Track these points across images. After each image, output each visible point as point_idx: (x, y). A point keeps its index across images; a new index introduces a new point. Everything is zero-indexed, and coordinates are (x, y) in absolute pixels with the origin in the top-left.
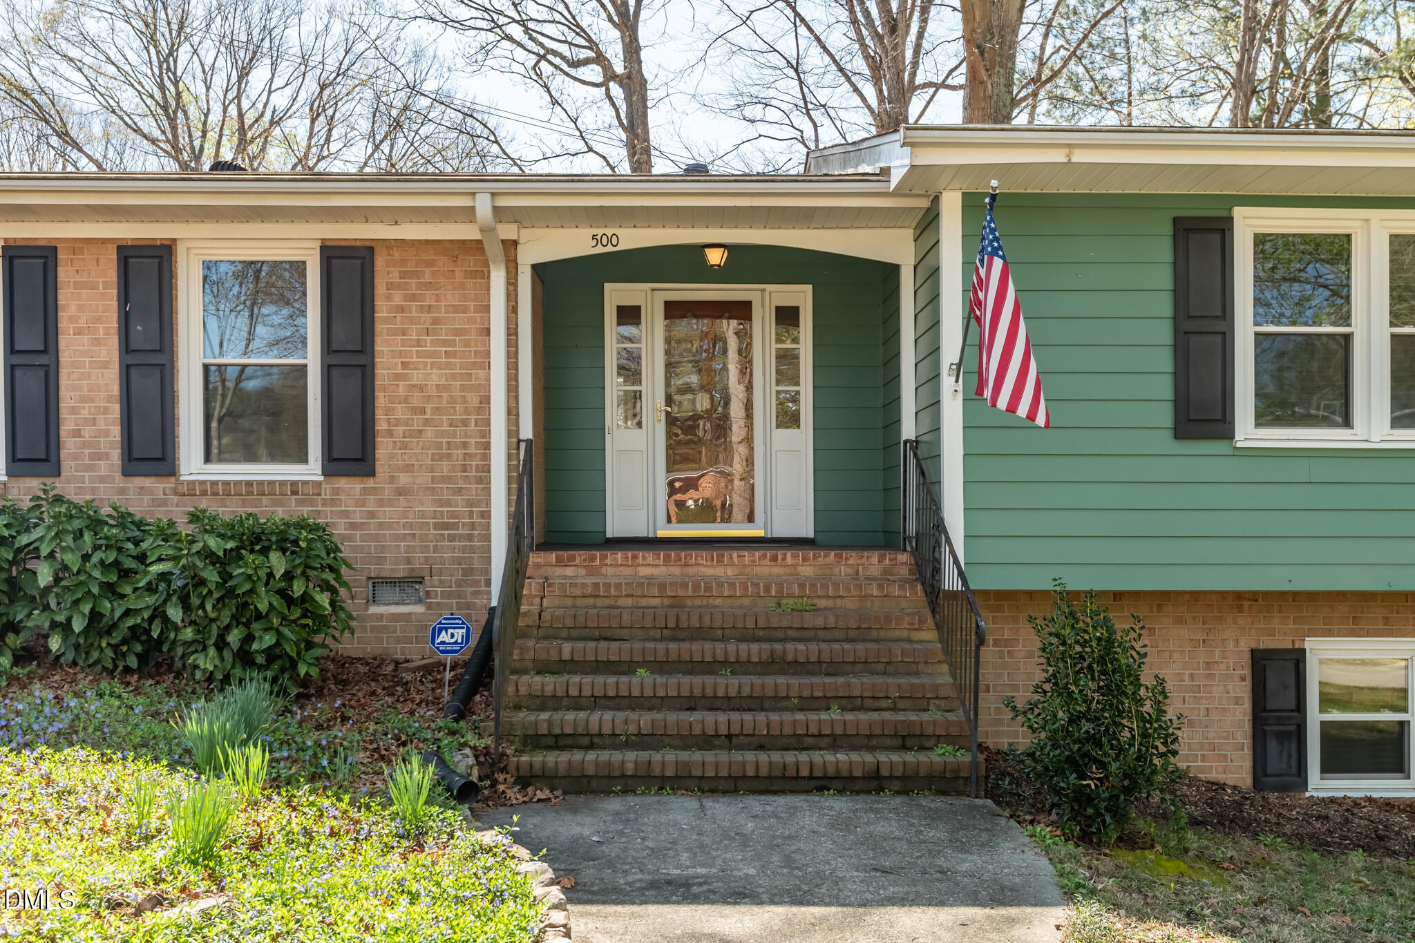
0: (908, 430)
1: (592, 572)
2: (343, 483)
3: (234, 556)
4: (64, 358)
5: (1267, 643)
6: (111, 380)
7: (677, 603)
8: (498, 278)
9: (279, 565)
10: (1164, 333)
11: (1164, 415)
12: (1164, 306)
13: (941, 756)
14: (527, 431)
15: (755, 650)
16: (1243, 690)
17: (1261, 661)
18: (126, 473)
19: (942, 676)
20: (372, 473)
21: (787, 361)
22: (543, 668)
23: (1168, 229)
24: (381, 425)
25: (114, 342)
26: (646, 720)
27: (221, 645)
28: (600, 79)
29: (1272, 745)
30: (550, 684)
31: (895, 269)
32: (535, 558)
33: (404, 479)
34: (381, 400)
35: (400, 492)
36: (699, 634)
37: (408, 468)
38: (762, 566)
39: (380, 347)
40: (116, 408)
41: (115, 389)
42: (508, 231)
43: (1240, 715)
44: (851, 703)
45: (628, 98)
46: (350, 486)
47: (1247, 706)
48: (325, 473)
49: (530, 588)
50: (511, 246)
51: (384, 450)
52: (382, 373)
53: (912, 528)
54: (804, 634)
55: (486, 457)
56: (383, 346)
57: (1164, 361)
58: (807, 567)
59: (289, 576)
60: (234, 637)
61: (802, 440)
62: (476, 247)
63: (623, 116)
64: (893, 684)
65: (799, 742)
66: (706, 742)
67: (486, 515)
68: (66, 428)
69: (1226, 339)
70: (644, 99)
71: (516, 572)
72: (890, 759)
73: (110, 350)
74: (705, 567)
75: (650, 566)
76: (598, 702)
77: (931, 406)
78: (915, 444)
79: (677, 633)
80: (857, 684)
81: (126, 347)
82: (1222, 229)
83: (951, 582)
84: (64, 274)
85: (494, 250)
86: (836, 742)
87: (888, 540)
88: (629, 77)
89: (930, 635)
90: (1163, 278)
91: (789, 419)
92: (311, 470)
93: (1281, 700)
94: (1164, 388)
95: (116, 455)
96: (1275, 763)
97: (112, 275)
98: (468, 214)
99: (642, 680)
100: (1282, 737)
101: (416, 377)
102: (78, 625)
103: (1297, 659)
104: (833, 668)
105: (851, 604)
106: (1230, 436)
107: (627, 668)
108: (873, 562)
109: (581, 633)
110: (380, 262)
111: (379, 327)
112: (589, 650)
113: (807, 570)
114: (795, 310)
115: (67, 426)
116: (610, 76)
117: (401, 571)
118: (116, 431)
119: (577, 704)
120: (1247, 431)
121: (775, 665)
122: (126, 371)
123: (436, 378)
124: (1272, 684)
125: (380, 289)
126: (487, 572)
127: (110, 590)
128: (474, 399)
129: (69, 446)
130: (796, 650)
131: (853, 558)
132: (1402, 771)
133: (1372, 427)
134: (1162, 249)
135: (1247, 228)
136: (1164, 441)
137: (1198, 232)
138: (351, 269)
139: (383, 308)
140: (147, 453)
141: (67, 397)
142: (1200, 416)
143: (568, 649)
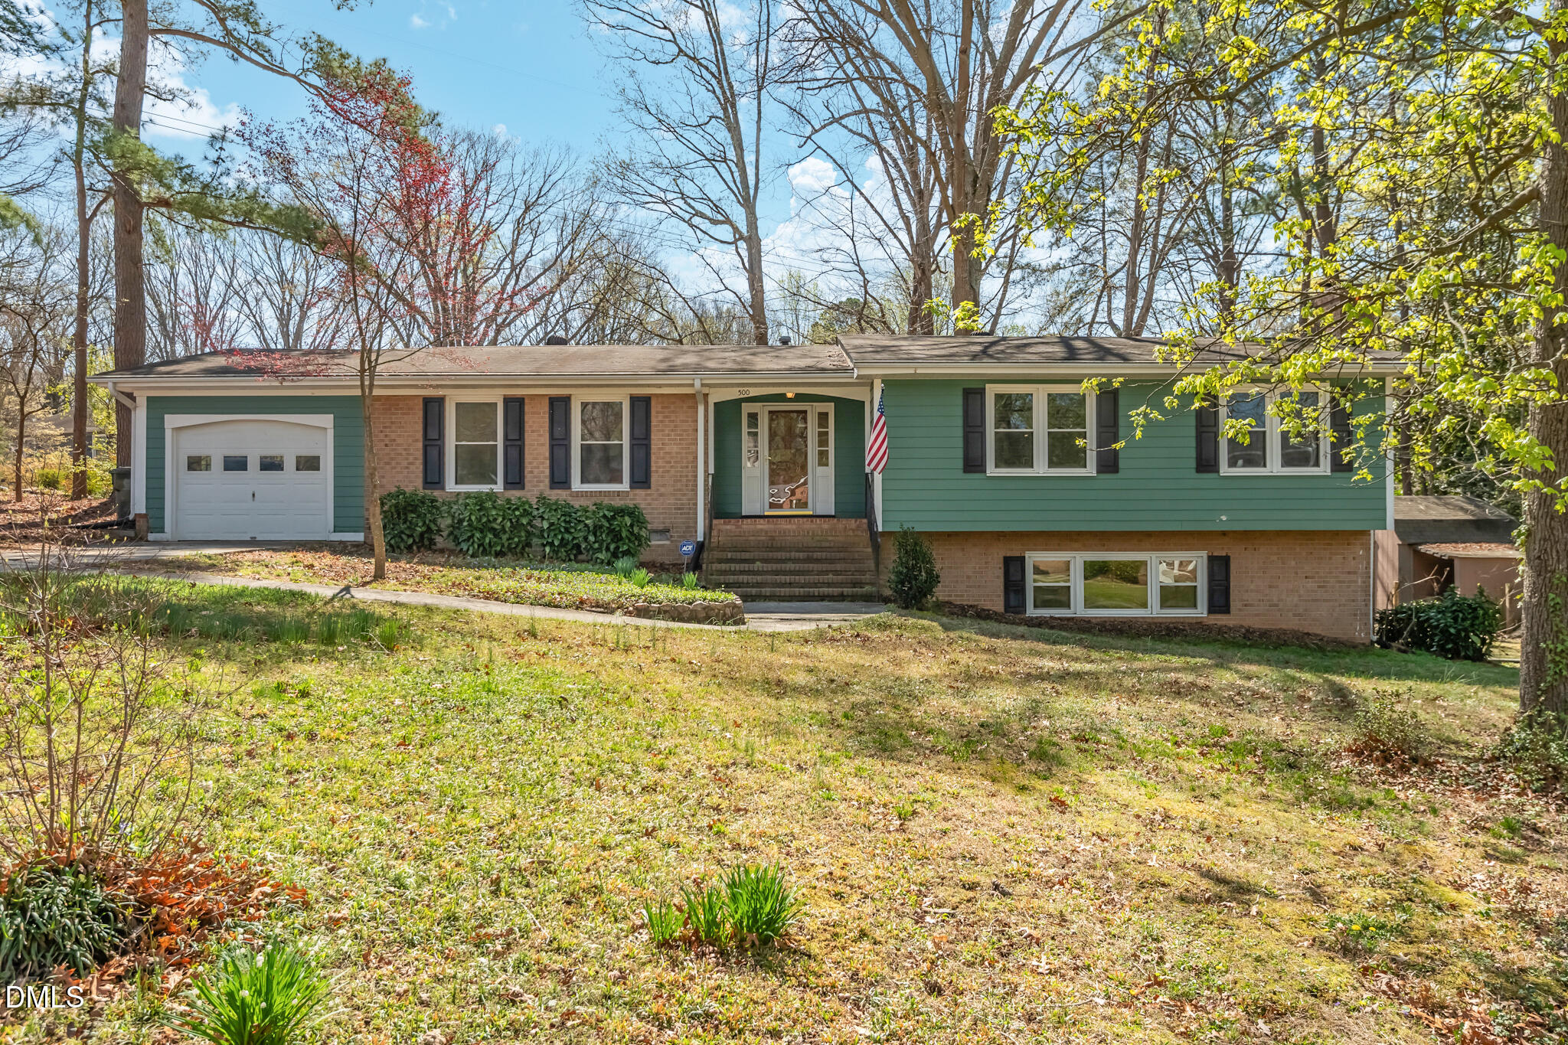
1: (738, 527)
2: (638, 491)
4: (527, 442)
5: (1010, 554)
6: (545, 451)
7: (773, 538)
8: (701, 409)
9: (628, 520)
10: (959, 432)
11: (960, 464)
12: (960, 422)
13: (867, 588)
14: (712, 470)
15: (801, 555)
16: (1001, 573)
17: (1008, 561)
18: (551, 488)
19: (871, 564)
20: (649, 487)
21: (823, 439)
22: (720, 561)
23: (960, 393)
24: (654, 469)
25: (547, 435)
26: (759, 578)
27: (608, 549)
28: (730, 238)
29: (1012, 596)
30: (723, 566)
31: (862, 403)
32: (715, 522)
33: (662, 490)
34: (653, 458)
35: (661, 495)
36: (780, 549)
37: (664, 486)
38: (807, 525)
39: (653, 437)
40: (548, 462)
41: (547, 454)
42: (706, 390)
43: (1000, 583)
44: (836, 573)
45: (749, 249)
46: (641, 492)
47: (1002, 579)
48: (631, 487)
49: (715, 533)
50: (706, 395)
51: (654, 479)
52: (654, 448)
53: (868, 508)
54: (821, 549)
55: (696, 481)
56: (655, 437)
57: (960, 443)
59: (632, 526)
60: (612, 547)
61: (830, 470)
62: (693, 396)
63: (746, 260)
64: (852, 567)
65: (815, 585)
66: (782, 585)
67: (696, 504)
68: (527, 471)
69: (983, 435)
70: (759, 251)
71: (709, 528)
72: (847, 591)
73: (545, 439)
74: (784, 525)
75: (762, 525)
76: (742, 572)
79: (772, 548)
80: (838, 567)
81: (552, 437)
82: (982, 392)
84: (527, 408)
85: (700, 398)
86: (829, 585)
88: (750, 237)
89: (868, 549)
90: (959, 411)
91: (823, 462)
92: (625, 486)
93: (1016, 577)
94: (960, 454)
95: (547, 481)
96: (1013, 603)
97: (547, 409)
98: (692, 385)
99: (758, 565)
100: (1017, 592)
101: (668, 449)
102: (556, 543)
103: (1022, 559)
104: (832, 561)
105: (841, 539)
106: (985, 471)
107: (752, 561)
108: (853, 523)
109: (735, 549)
110: (653, 403)
111: (653, 429)
112: (738, 555)
113: (826, 526)
114: (827, 414)
115: (528, 468)
116: (738, 236)
117: (661, 526)
118: (547, 472)
119: (734, 573)
120: (992, 470)
121: (809, 560)
122: (552, 447)
123: (675, 449)
124: (1012, 570)
125: (653, 413)
126: (695, 527)
127: (567, 530)
128: (691, 458)
129: (528, 477)
130: (817, 555)
131: (844, 521)
132: (1068, 606)
133: (1041, 468)
134: (959, 400)
135: (992, 390)
136: (960, 474)
137: (972, 393)
138: (641, 405)
139: (654, 422)
140: (559, 480)
141: (528, 458)
142: (973, 464)
143: (729, 555)
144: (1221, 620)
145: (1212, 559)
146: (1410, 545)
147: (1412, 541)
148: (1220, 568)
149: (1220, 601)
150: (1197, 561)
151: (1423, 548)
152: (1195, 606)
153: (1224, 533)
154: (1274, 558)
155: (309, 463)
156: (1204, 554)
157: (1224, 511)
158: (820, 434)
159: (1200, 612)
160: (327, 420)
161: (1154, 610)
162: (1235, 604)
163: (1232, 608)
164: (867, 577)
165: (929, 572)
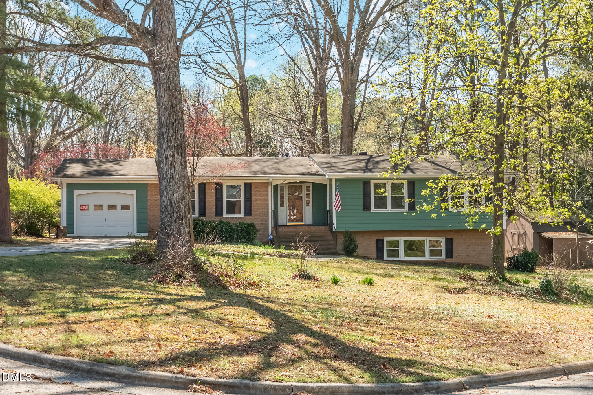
0: (328, 209)
1: (283, 230)
2: (247, 217)
3: (247, 227)
4: (207, 199)
5: (378, 238)
7: (296, 234)
8: (269, 187)
10: (362, 197)
11: (362, 207)
12: (362, 193)
13: (333, 251)
14: (273, 209)
15: (308, 239)
16: (375, 245)
17: (377, 241)
18: (216, 216)
19: (333, 242)
20: (251, 215)
21: (308, 195)
23: (362, 183)
24: (252, 209)
25: (214, 197)
29: (379, 253)
30: (282, 244)
31: (326, 185)
33: (256, 216)
34: (252, 205)
35: (255, 218)
38: (307, 228)
39: (252, 197)
40: (214, 207)
41: (214, 204)
42: (271, 181)
43: (375, 248)
44: (321, 245)
46: (248, 218)
48: (244, 216)
50: (271, 183)
51: (253, 212)
52: (253, 201)
53: (329, 223)
55: (268, 213)
56: (253, 197)
57: (362, 200)
58: (314, 228)
61: (310, 208)
62: (266, 183)
64: (326, 243)
67: (268, 222)
68: (207, 210)
69: (370, 197)
72: (326, 251)
74: (299, 229)
75: (291, 229)
77: (331, 205)
78: (329, 211)
80: (322, 243)
81: (216, 198)
82: (369, 183)
83: (334, 230)
84: (207, 187)
85: (269, 184)
86: (320, 249)
87: (325, 224)
89: (331, 237)
90: (361, 189)
91: (308, 204)
92: (242, 215)
93: (380, 246)
94: (362, 204)
95: (214, 214)
96: (379, 255)
97: (214, 188)
98: (268, 180)
100: (381, 252)
101: (258, 202)
103: (383, 240)
104: (319, 241)
105: (320, 233)
106: (370, 210)
108: (323, 228)
109: (284, 237)
110: (252, 185)
111: (252, 195)
112: (286, 240)
113: (314, 229)
114: (309, 187)
118: (214, 210)
119: (286, 246)
120: (373, 209)
121: (311, 241)
122: (216, 201)
123: (260, 202)
124: (379, 244)
125: (252, 189)
126: (268, 230)
128: (266, 205)
129: (207, 212)
130: (313, 239)
131: (320, 227)
132: (398, 257)
133: (389, 208)
134: (361, 186)
135: (372, 183)
136: (362, 211)
137: (366, 183)
138: (248, 186)
139: (253, 192)
140: (219, 213)
141: (207, 205)
142: (366, 207)
143: (283, 240)
144: (450, 260)
145: (447, 240)
146: (538, 233)
147: (539, 231)
148: (449, 243)
149: (450, 253)
150: (442, 240)
151: (543, 234)
152: (441, 256)
153: (451, 231)
154: (468, 239)
155: (126, 207)
156: (444, 238)
157: (450, 223)
158: (307, 194)
159: (443, 257)
160: (134, 192)
161: (428, 257)
162: (455, 255)
163: (454, 256)
164: (332, 247)
165: (355, 245)
